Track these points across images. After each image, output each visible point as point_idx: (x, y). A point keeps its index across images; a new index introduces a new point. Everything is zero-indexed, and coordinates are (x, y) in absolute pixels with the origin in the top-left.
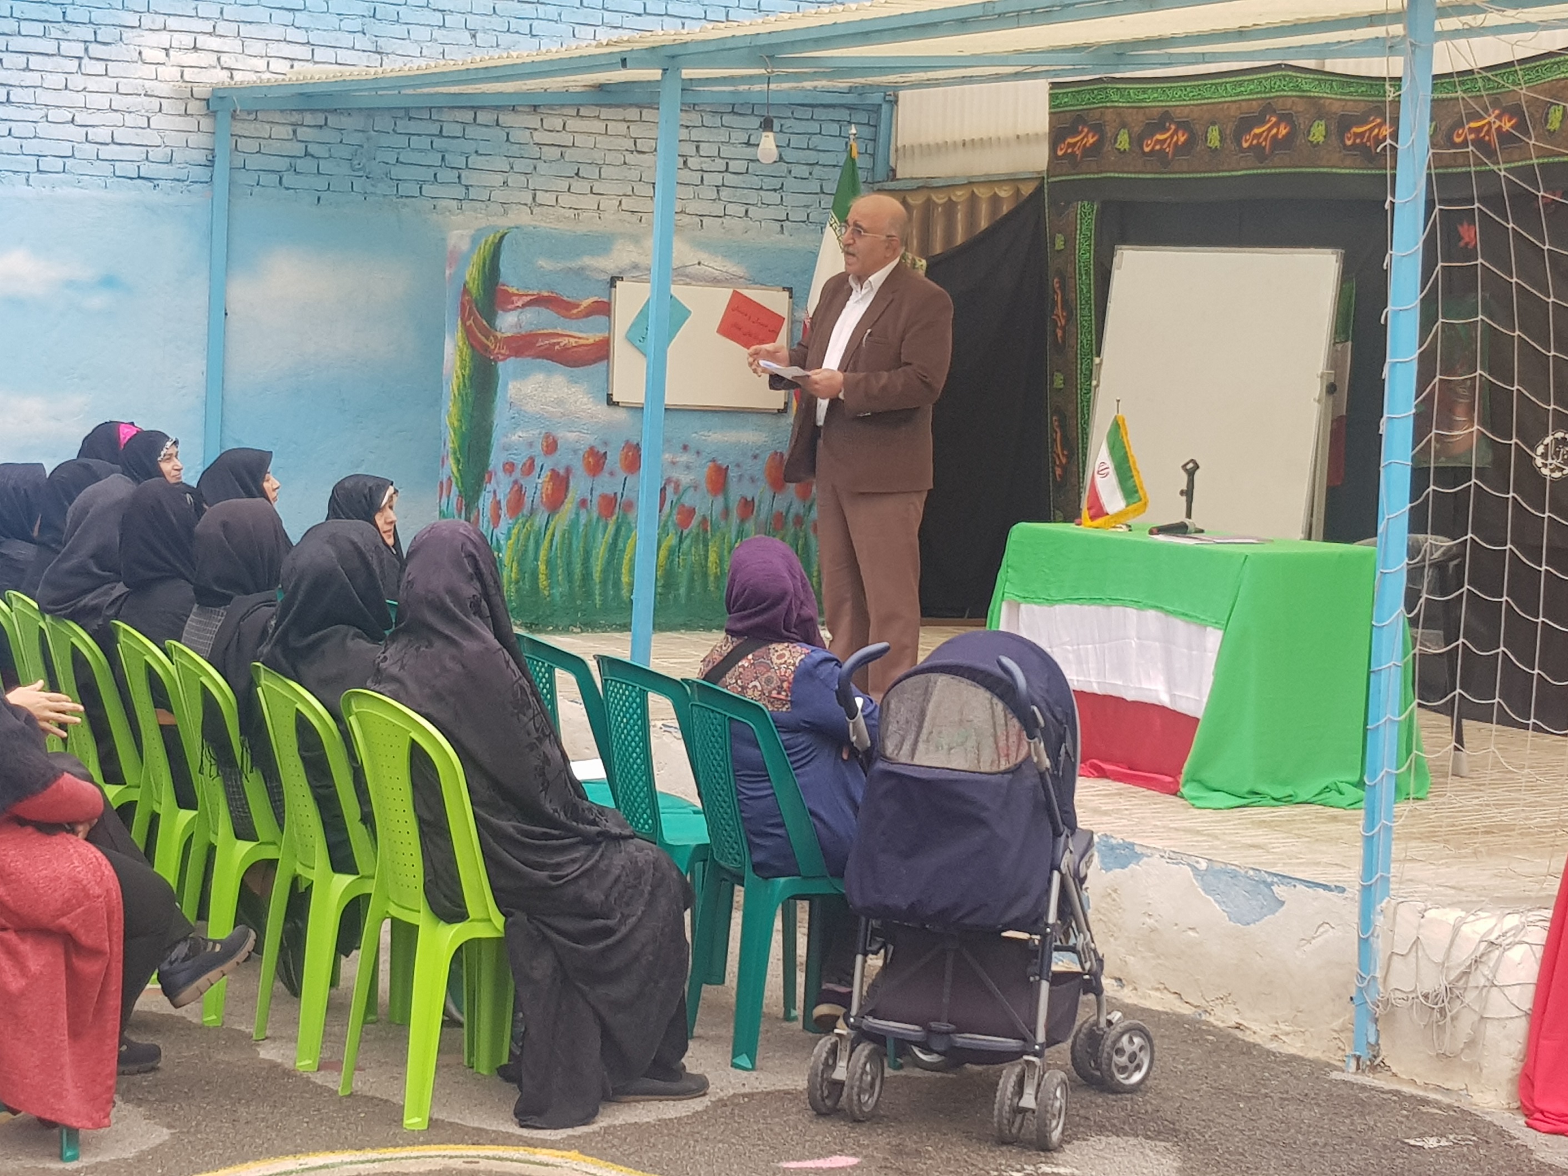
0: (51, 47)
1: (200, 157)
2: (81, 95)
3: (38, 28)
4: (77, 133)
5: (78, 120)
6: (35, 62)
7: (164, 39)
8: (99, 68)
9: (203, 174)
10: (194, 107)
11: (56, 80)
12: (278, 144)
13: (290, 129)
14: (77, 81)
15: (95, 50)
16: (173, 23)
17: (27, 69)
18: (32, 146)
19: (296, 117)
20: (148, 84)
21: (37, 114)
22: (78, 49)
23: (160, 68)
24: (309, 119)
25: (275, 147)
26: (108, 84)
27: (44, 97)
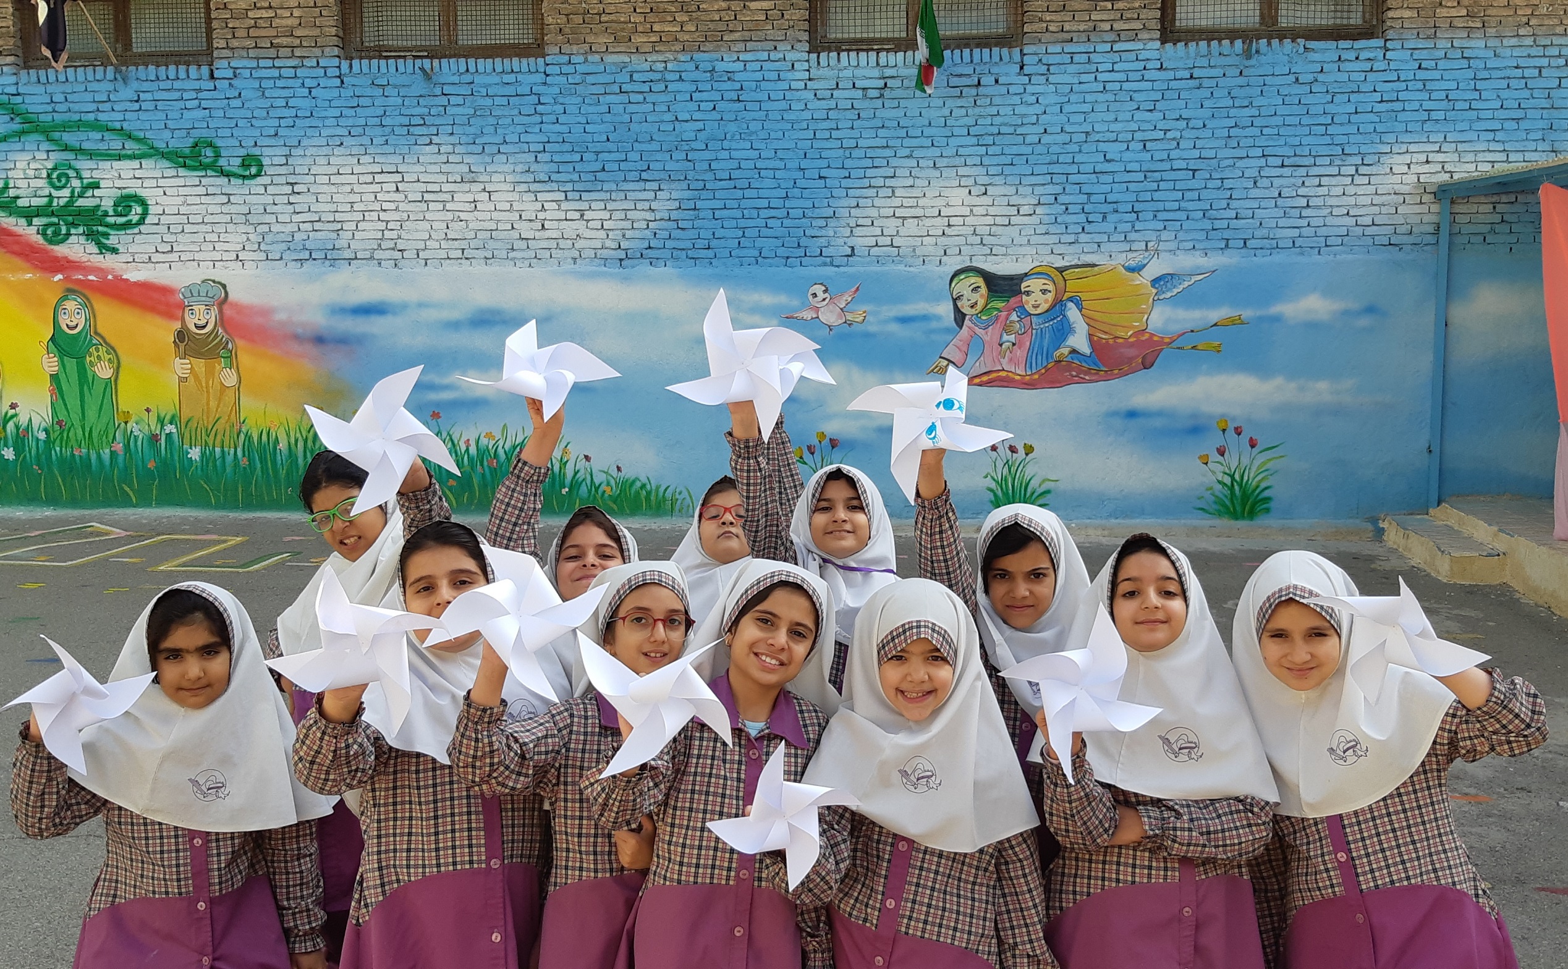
0: (1335, 171)
1: (1431, 229)
2: (1353, 198)
3: (1327, 161)
4: (1351, 221)
5: (1351, 213)
6: (1325, 181)
7: (1407, 158)
8: (1365, 180)
9: (1431, 239)
10: (1427, 198)
11: (1339, 191)
12: (1483, 216)
13: (1491, 206)
14: (1351, 190)
15: (1363, 170)
16: (1412, 148)
17: (1320, 185)
18: (1323, 231)
19: (1495, 199)
20: (1396, 187)
21: (1326, 212)
22: (1352, 171)
23: (1404, 177)
24: (1504, 199)
25: (1481, 218)
26: (1371, 189)
27: (1331, 201)
